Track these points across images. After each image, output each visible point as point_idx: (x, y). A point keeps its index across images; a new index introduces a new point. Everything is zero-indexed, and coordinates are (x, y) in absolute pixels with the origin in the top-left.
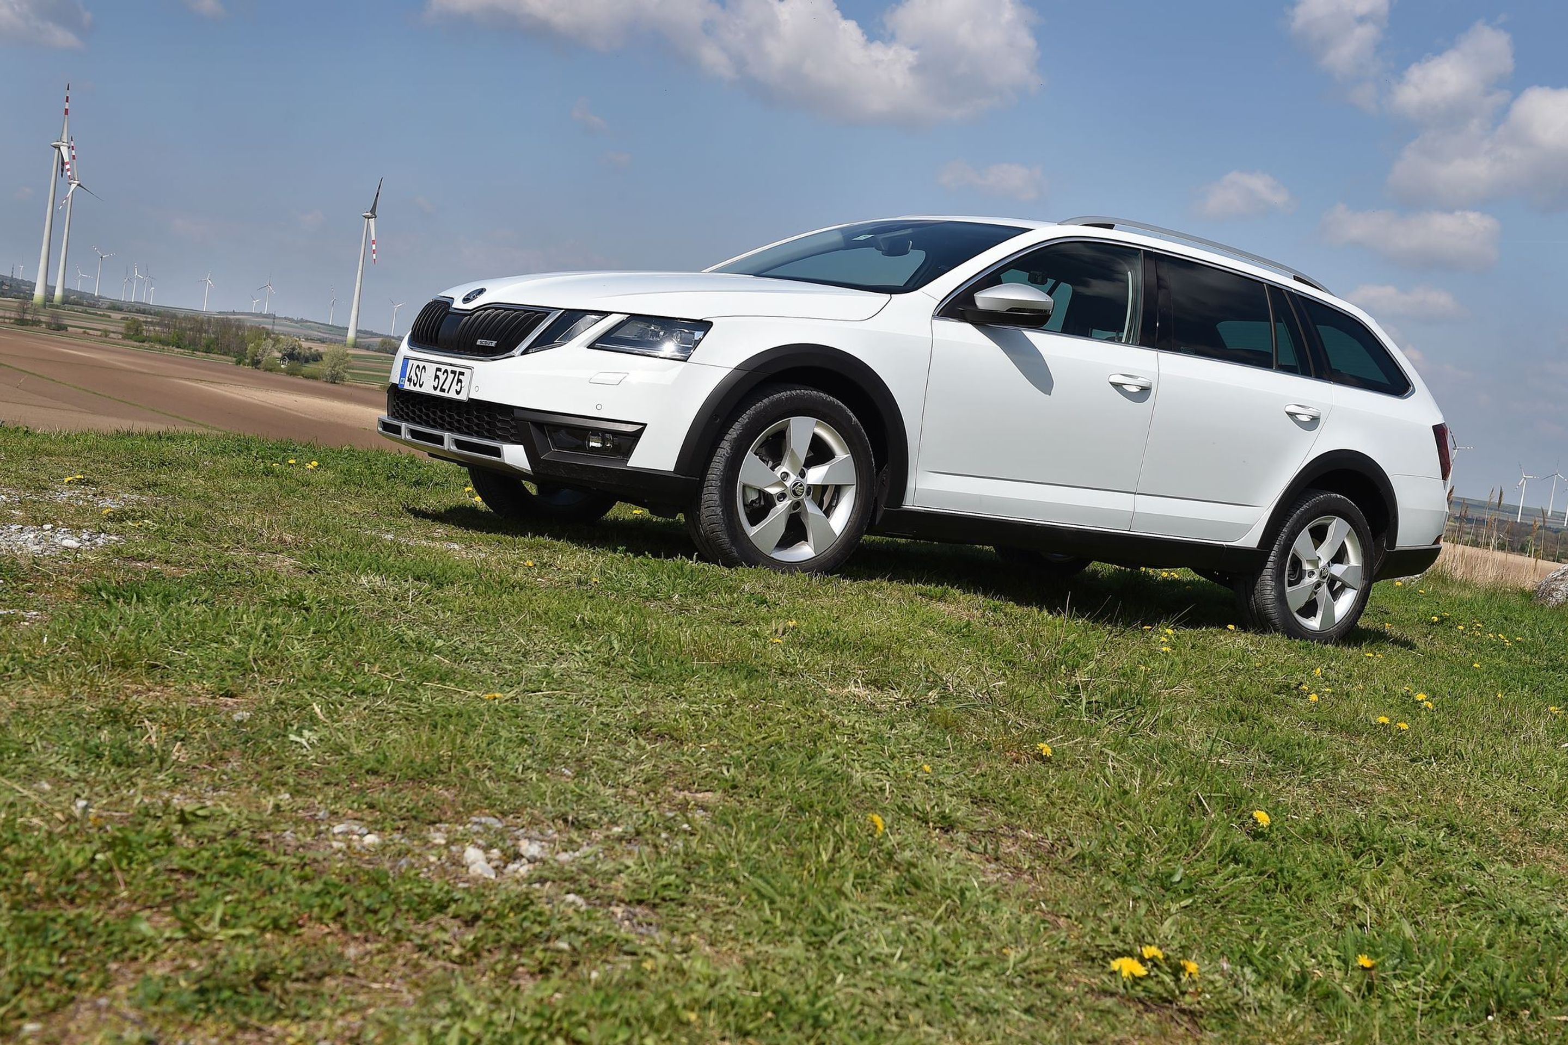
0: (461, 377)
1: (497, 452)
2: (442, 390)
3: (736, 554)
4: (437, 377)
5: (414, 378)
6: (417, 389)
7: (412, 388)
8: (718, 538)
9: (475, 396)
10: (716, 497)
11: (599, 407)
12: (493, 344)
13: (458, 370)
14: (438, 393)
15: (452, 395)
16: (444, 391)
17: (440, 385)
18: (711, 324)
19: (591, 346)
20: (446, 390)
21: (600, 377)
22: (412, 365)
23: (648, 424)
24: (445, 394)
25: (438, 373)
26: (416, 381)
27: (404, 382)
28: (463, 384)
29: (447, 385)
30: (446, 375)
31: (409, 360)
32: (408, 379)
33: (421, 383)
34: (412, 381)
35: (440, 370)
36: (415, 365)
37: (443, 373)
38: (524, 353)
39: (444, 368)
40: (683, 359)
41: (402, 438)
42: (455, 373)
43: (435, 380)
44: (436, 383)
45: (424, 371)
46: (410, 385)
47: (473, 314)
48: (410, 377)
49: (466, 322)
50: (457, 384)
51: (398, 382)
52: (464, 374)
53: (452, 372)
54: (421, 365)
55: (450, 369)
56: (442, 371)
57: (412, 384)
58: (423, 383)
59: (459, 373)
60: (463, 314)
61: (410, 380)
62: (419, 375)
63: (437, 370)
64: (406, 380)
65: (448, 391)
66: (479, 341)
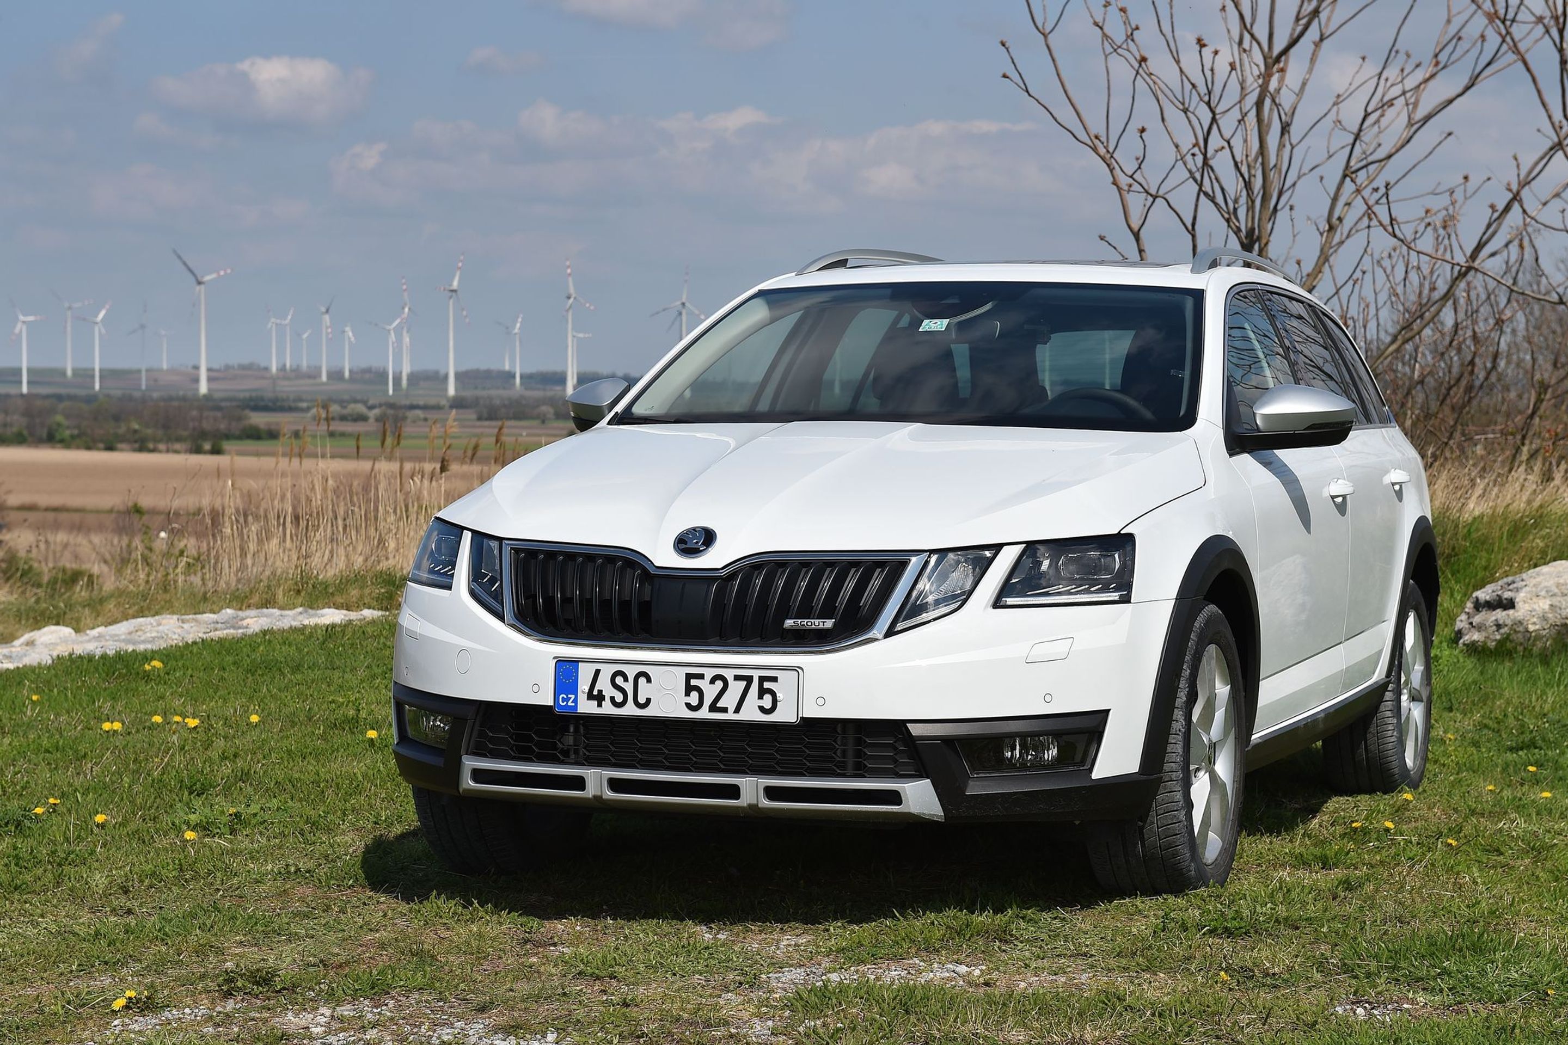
0: (767, 685)
1: (894, 797)
2: (713, 708)
4: (689, 689)
5: (609, 691)
6: (630, 710)
7: (608, 709)
8: (1175, 854)
9: (812, 711)
10: (1179, 796)
11: (1049, 698)
12: (829, 623)
13: (756, 674)
14: (704, 714)
15: (751, 713)
16: (725, 710)
17: (708, 701)
18: (1130, 538)
19: (997, 604)
20: (731, 709)
21: (1042, 651)
22: (597, 672)
23: (1108, 711)
24: (730, 716)
25: (694, 682)
26: (619, 698)
27: (575, 701)
28: (780, 696)
29: (729, 700)
30: (719, 684)
31: (580, 664)
32: (590, 696)
33: (642, 700)
34: (607, 699)
35: (701, 676)
36: (607, 671)
37: (712, 681)
38: (890, 633)
39: (709, 673)
40: (1126, 600)
41: (587, 796)
42: (749, 679)
43: (687, 694)
44: (694, 698)
45: (642, 680)
46: (600, 705)
47: (732, 576)
48: (595, 693)
49: (721, 591)
50: (761, 697)
51: (550, 702)
52: (774, 679)
53: (737, 678)
54: (631, 671)
55: (729, 674)
56: (708, 678)
57: (607, 703)
58: (648, 700)
59: (762, 679)
60: (705, 577)
61: (600, 698)
62: (629, 687)
63: (689, 677)
64: (582, 697)
65: (737, 710)
66: (789, 623)
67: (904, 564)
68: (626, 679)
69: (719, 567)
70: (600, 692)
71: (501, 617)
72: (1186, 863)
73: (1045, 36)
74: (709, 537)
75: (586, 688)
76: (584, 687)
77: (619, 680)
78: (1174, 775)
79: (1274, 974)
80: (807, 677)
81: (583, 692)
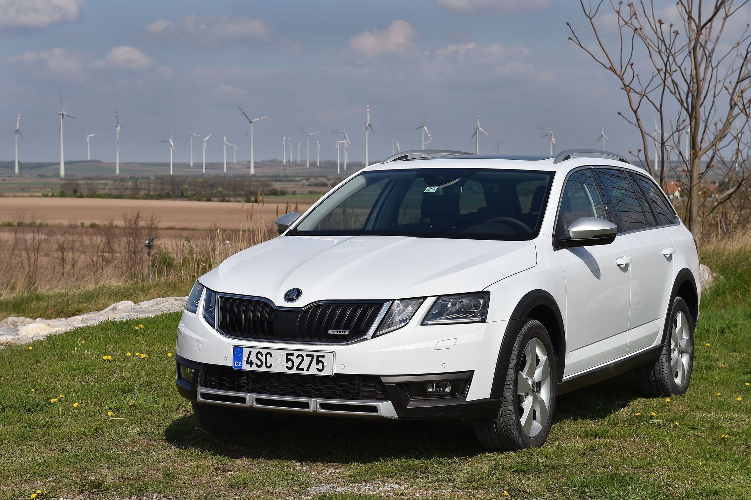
0: (320, 359)
1: (374, 409)
2: (298, 369)
3: (521, 442)
4: (288, 360)
5: (255, 361)
6: (264, 369)
7: (254, 368)
8: (511, 434)
9: (339, 371)
10: (511, 408)
11: (445, 365)
12: (347, 332)
13: (316, 354)
14: (294, 371)
15: (313, 371)
16: (302, 370)
17: (296, 365)
18: (488, 293)
19: (423, 324)
20: (305, 369)
21: (441, 345)
22: (250, 352)
23: (474, 370)
24: (305, 372)
25: (290, 357)
26: (259, 364)
27: (241, 364)
28: (325, 364)
29: (304, 365)
30: (300, 358)
31: (243, 348)
32: (247, 363)
33: (268, 365)
34: (254, 364)
35: (293, 355)
36: (254, 351)
37: (297, 357)
38: (374, 336)
39: (296, 353)
40: (484, 321)
41: (246, 406)
42: (312, 356)
43: (287, 362)
44: (290, 364)
45: (269, 356)
46: (251, 366)
47: (307, 311)
48: (249, 361)
49: (303, 317)
50: (317, 364)
51: (231, 365)
52: (323, 356)
53: (308, 356)
54: (264, 352)
55: (304, 354)
56: (296, 355)
57: (254, 366)
58: (271, 365)
59: (318, 356)
60: (296, 311)
61: (251, 363)
62: (263, 359)
63: (288, 355)
64: (244, 363)
65: (308, 370)
66: (330, 332)
67: (381, 306)
68: (262, 355)
69: (302, 307)
70: (251, 360)
71: (213, 327)
72: (517, 438)
73: (591, 19)
74: (298, 293)
75: (246, 359)
76: (245, 358)
77: (259, 356)
78: (509, 399)
79: (529, 492)
80: (337, 356)
81: (245, 361)
